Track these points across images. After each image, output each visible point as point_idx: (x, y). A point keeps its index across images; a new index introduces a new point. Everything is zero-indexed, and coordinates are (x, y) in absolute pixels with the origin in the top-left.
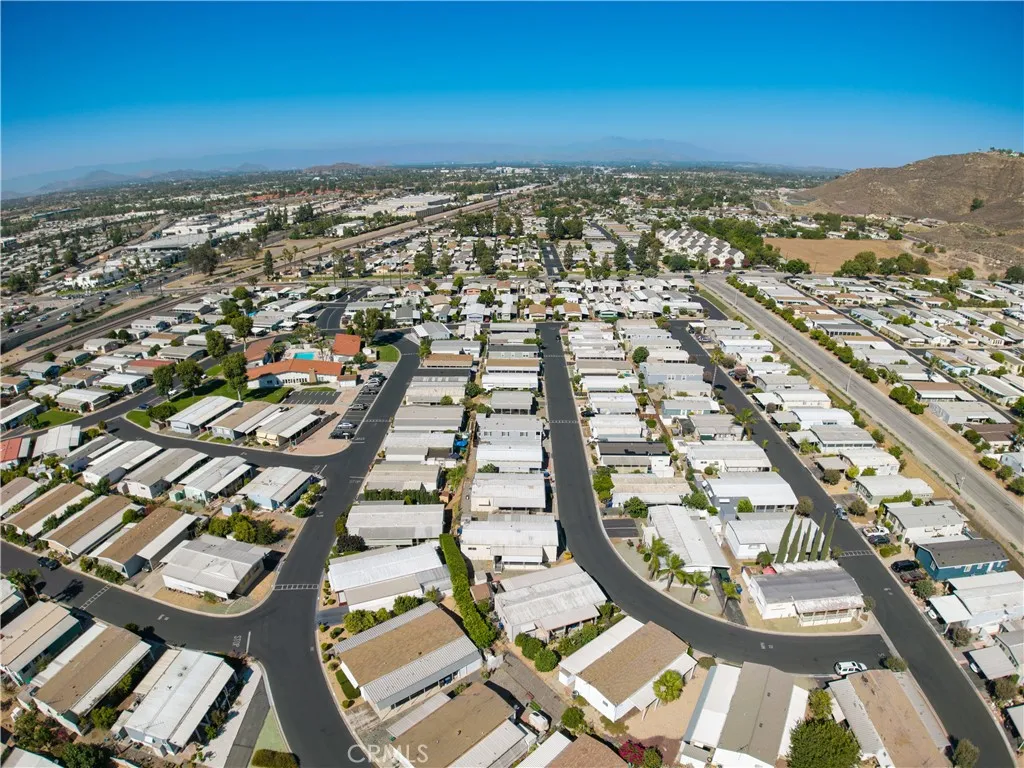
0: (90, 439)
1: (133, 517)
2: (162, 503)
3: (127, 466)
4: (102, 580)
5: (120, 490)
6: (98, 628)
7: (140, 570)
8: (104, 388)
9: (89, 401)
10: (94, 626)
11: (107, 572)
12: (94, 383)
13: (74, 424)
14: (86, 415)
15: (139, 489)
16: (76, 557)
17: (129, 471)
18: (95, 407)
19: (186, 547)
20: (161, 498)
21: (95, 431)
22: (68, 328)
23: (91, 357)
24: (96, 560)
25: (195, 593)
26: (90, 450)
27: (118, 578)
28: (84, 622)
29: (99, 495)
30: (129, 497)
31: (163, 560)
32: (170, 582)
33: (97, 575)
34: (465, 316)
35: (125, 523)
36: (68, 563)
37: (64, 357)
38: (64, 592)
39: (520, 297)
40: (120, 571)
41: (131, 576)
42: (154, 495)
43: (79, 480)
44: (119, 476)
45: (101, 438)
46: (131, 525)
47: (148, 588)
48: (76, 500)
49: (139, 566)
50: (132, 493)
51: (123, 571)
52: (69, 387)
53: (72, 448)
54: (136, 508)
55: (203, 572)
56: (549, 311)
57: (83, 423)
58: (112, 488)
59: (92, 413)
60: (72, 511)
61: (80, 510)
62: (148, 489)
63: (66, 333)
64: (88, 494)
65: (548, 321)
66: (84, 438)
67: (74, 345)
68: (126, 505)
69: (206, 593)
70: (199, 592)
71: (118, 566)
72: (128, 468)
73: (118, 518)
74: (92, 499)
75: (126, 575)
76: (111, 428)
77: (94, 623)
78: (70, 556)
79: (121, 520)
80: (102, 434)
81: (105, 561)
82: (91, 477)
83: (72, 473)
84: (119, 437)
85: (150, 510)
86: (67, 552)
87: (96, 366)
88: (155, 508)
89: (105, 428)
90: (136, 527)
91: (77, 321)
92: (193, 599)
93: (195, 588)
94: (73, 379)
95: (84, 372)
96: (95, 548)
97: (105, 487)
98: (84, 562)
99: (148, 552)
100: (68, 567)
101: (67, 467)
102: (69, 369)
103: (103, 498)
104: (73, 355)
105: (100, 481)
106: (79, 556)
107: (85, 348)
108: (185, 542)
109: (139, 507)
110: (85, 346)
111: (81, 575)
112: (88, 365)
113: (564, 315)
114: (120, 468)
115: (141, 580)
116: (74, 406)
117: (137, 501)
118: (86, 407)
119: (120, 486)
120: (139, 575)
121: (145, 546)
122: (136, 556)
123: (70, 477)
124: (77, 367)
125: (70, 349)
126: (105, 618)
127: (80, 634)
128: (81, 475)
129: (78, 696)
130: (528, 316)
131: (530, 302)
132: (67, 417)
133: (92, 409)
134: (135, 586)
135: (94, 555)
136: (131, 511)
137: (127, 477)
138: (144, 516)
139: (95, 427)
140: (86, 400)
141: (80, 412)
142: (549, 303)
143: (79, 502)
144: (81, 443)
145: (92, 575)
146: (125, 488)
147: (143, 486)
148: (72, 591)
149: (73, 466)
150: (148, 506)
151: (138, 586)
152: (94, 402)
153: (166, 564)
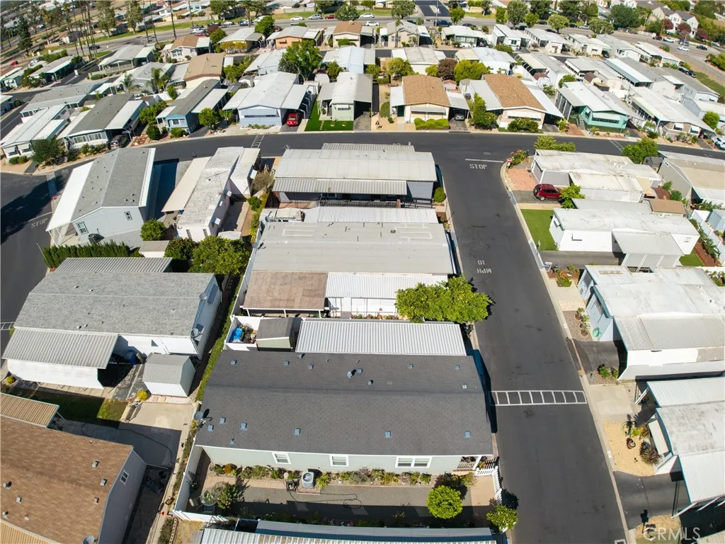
34: (236, 112)
39: (379, 54)
56: (456, 97)
65: (456, 128)
113: (499, 112)
130: (400, 111)
131: (403, 70)
142: (448, 72)
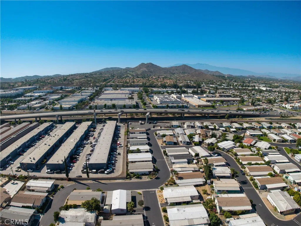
0: (271, 149)
1: (271, 175)
2: (281, 176)
3: (277, 161)
4: (253, 185)
5: (272, 166)
6: (243, 195)
7: (264, 189)
8: (282, 138)
9: (276, 139)
10: (243, 194)
11: (255, 184)
12: (280, 135)
13: (269, 143)
14: (274, 142)
15: (277, 169)
16: (250, 175)
17: (277, 163)
18: (277, 141)
19: (279, 192)
20: (281, 175)
21: (274, 148)
22: (279, 118)
23: (282, 128)
24: (255, 179)
25: (273, 205)
26: (270, 152)
27: (257, 187)
28: (241, 191)
29: (266, 164)
30: (273, 169)
31: (271, 191)
32: (269, 198)
33: (252, 183)
35: (268, 175)
36: (247, 175)
37: (275, 125)
38: (242, 181)
40: (259, 186)
41: (260, 189)
42: (280, 173)
43: (263, 158)
44: (273, 162)
45: (275, 150)
46: (269, 177)
47: (262, 195)
48: (259, 162)
49: (264, 188)
50: (274, 169)
51: (259, 187)
52: (272, 133)
53: (266, 149)
54: (273, 173)
55: (279, 201)
57: (272, 144)
58: (270, 164)
59: (276, 143)
60: (256, 164)
61: (259, 165)
62: (279, 170)
63: (278, 119)
64: (263, 162)
66: (270, 148)
67: (279, 123)
68: (271, 171)
69: (275, 207)
70: (274, 205)
71: (259, 184)
72: (277, 162)
73: (267, 173)
74: (263, 164)
75: (259, 188)
76: (278, 149)
77: (243, 193)
78: (249, 174)
79: (267, 174)
80: (275, 149)
81: (257, 181)
82: (266, 159)
83: (262, 155)
84: (279, 153)
85: (276, 176)
86: (249, 173)
87: (282, 131)
88: (278, 176)
89: (277, 148)
90: (270, 178)
91: (282, 116)
92: (271, 206)
93: (274, 204)
94: (274, 131)
95: (279, 131)
96: (256, 176)
97: (268, 163)
98: (251, 178)
99: (269, 186)
100: (247, 176)
101: (262, 153)
102: (275, 129)
103: (266, 166)
104: (278, 125)
105: (268, 161)
106: (251, 176)
107: (281, 125)
108: (280, 190)
109: (274, 174)
110: (282, 124)
111: (249, 181)
112: (280, 130)
114: (275, 161)
115: (262, 192)
116: (272, 139)
117: (274, 172)
118: (274, 140)
119: (272, 165)
120: (263, 190)
121: (269, 184)
122: (265, 185)
123: (261, 156)
124: (277, 129)
125: (277, 123)
126: (246, 194)
127: (238, 193)
128: (264, 157)
129: (226, 206)
132: (268, 140)
133: (276, 141)
134: (260, 192)
135: (255, 178)
136: (271, 173)
137: (276, 164)
138: (274, 177)
139: (274, 147)
140: (275, 138)
141: (272, 141)
143: (260, 163)
144: (269, 149)
145: (251, 182)
146: (274, 167)
147: (279, 169)
148: (244, 183)
149: (263, 153)
150: (276, 175)
151: (260, 193)
152: (277, 140)
153: (271, 192)
